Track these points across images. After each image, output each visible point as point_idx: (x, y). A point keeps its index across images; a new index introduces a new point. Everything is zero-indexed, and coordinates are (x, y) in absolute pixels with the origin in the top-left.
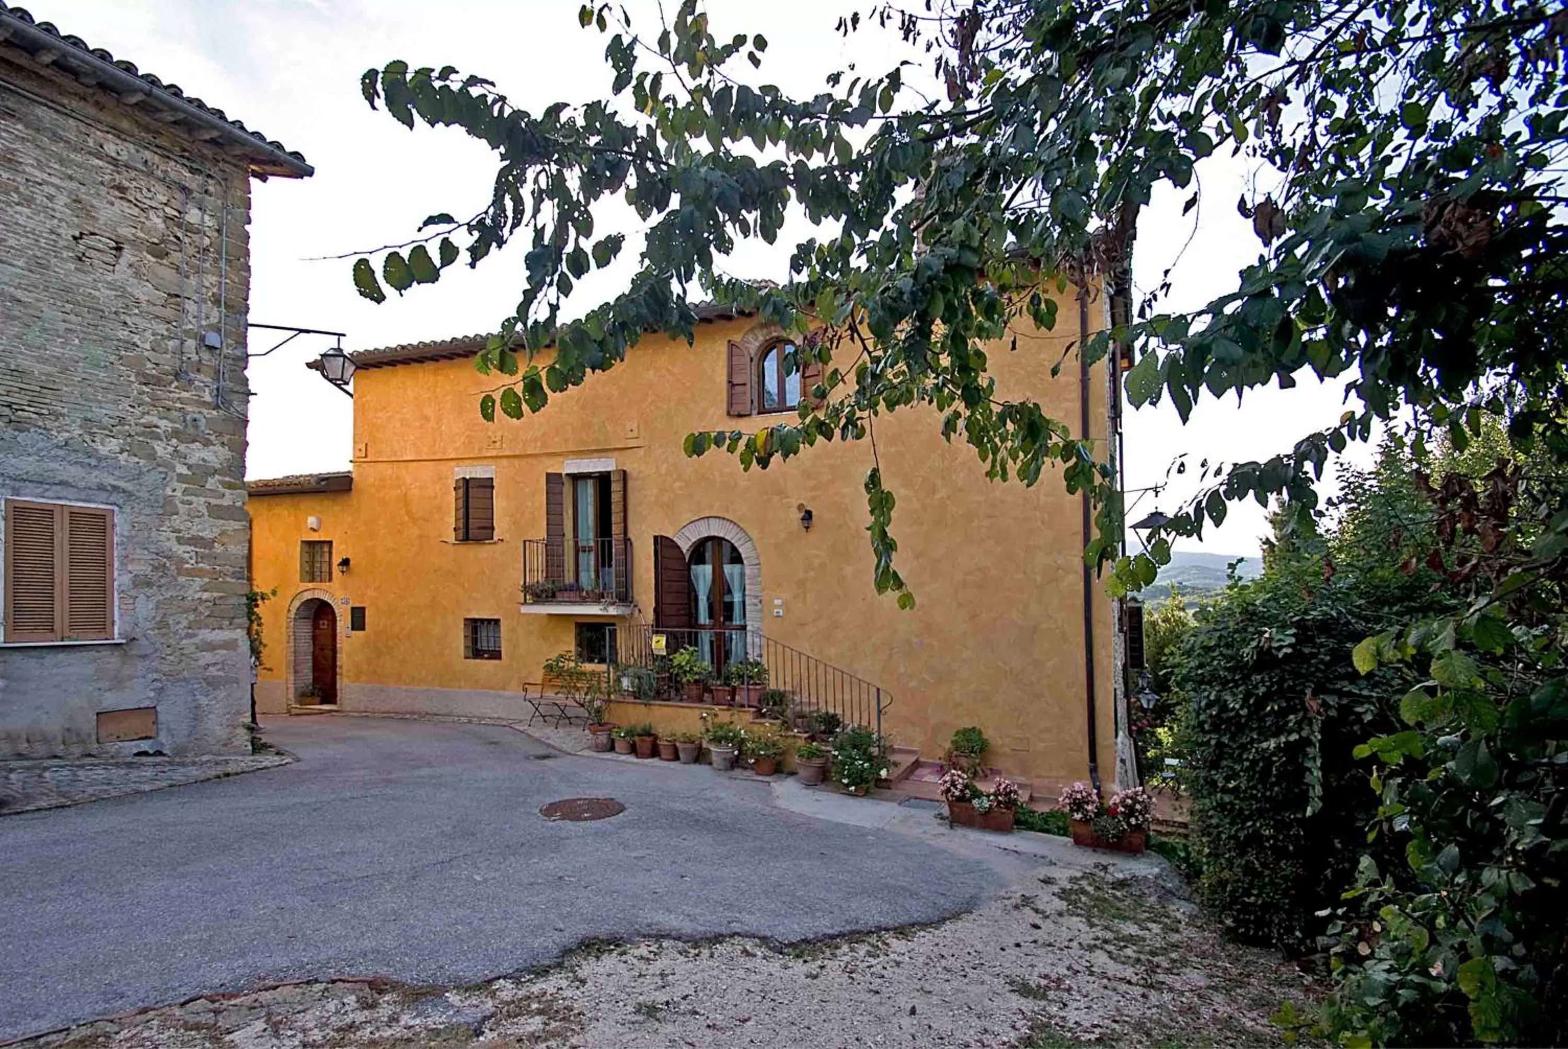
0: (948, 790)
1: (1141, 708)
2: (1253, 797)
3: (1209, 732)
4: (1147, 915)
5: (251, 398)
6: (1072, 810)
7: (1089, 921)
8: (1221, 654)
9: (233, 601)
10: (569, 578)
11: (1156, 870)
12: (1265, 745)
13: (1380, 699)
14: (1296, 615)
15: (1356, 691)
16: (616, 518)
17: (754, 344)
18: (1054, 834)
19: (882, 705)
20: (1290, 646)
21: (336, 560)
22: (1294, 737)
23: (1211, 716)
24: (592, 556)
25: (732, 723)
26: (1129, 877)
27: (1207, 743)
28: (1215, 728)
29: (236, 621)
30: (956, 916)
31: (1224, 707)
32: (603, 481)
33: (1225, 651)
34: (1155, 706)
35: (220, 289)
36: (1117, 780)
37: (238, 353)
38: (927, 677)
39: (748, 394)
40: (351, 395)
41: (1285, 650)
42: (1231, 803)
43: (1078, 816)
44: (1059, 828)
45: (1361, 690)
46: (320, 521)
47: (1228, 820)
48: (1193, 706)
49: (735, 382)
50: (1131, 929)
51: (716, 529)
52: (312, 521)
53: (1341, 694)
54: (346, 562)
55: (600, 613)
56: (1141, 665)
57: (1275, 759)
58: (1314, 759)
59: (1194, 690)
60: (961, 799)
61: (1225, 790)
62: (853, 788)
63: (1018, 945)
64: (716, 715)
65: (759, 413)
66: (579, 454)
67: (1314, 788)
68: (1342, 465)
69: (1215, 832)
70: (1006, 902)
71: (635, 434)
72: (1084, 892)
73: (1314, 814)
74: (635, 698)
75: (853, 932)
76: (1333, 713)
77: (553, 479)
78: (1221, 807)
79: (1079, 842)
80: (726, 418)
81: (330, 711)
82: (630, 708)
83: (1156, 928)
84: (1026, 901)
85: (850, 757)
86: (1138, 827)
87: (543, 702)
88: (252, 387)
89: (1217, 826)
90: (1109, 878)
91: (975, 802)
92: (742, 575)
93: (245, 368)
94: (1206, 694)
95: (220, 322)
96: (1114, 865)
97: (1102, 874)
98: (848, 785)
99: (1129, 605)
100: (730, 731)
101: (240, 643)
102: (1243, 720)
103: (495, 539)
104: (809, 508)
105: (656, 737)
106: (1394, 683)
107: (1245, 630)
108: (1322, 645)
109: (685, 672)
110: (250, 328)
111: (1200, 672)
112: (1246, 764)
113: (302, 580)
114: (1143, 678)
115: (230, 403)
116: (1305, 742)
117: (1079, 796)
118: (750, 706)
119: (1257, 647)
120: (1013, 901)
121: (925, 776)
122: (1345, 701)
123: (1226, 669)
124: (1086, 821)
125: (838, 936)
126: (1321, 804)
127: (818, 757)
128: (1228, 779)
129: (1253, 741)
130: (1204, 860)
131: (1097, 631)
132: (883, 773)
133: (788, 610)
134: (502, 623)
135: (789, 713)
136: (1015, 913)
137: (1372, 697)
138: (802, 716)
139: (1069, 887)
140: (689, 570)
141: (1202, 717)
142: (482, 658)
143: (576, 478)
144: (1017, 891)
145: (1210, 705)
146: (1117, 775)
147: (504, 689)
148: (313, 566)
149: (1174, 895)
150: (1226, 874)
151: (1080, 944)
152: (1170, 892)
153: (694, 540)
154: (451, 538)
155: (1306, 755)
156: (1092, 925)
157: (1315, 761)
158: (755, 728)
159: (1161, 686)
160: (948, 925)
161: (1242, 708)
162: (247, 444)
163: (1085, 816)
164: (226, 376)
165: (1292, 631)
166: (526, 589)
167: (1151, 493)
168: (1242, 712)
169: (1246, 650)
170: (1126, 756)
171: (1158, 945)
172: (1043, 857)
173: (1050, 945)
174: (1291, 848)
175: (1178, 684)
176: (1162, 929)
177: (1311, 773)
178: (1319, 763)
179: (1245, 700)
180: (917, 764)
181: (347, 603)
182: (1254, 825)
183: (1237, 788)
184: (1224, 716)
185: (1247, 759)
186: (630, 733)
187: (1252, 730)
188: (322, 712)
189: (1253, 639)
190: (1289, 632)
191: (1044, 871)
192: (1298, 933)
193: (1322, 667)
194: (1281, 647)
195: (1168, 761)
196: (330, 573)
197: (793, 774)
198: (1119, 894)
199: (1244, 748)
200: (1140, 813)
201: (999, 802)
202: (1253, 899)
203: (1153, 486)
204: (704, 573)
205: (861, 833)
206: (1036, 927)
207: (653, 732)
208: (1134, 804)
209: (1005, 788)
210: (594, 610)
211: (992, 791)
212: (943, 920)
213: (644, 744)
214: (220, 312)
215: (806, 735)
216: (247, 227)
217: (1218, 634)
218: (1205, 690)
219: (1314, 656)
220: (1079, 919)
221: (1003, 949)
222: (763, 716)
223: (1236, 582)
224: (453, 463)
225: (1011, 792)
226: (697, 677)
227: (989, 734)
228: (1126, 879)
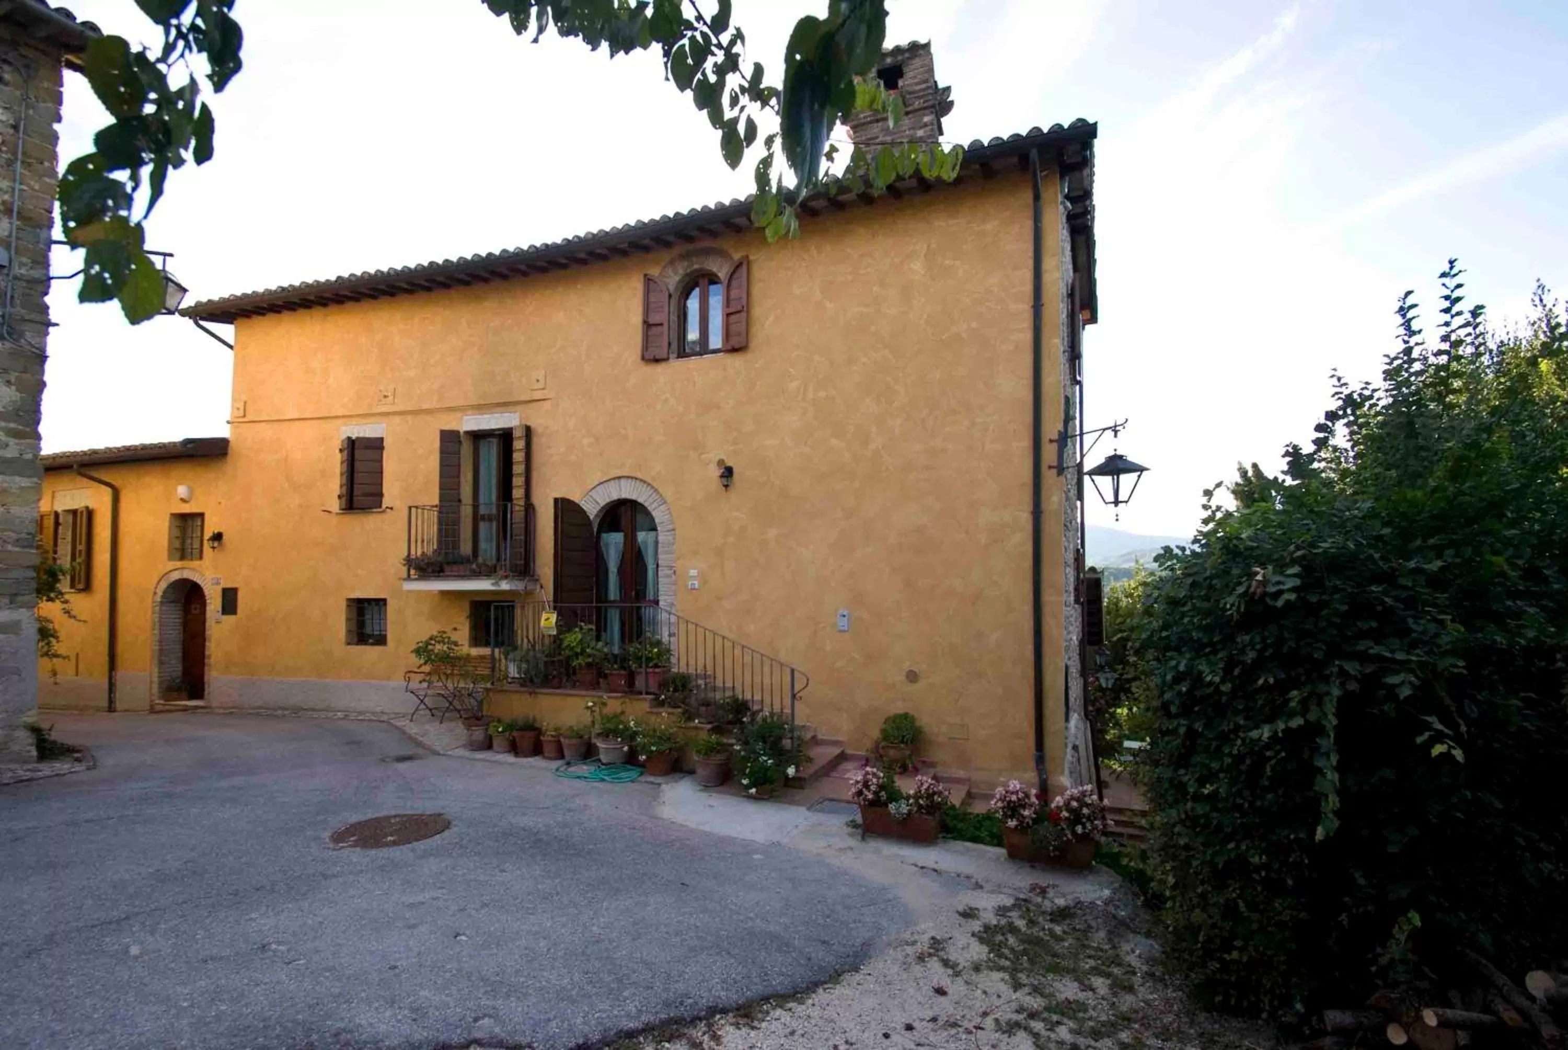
0: (860, 793)
1: (1100, 689)
2: (1238, 808)
3: (1176, 716)
4: (1092, 963)
5: (51, 329)
6: (1005, 815)
7: (1013, 977)
8: (1194, 608)
9: (17, 574)
10: (466, 548)
11: (1107, 893)
12: (1254, 734)
13: (1422, 665)
14: (1298, 548)
15: (1388, 655)
16: (518, 481)
17: (673, 279)
18: (985, 844)
19: (797, 688)
20: (1293, 590)
21: (208, 534)
22: (1296, 722)
23: (1180, 693)
24: (494, 524)
25: (623, 713)
26: (1072, 904)
27: (1173, 732)
28: (1186, 711)
29: (19, 598)
30: (834, 977)
31: (1198, 680)
32: (506, 436)
33: (1198, 604)
34: (1114, 685)
35: (13, 196)
36: (1067, 772)
37: (37, 273)
38: (857, 656)
39: (664, 336)
40: (231, 347)
41: (1286, 596)
42: (1206, 816)
43: (1012, 823)
44: (992, 836)
45: (1393, 652)
46: (191, 491)
47: (1200, 839)
48: (1155, 681)
49: (651, 321)
50: (1068, 990)
51: (627, 491)
52: (182, 491)
53: (1363, 658)
54: (218, 537)
55: (493, 588)
56: (1099, 642)
57: (1268, 754)
58: (1327, 755)
59: (1157, 659)
60: (876, 803)
61: (1197, 798)
62: (753, 790)
63: (909, 1028)
64: (604, 704)
65: (678, 357)
66: (480, 408)
67: (1327, 796)
68: (1339, 379)
69: (1183, 855)
70: (909, 950)
71: (541, 385)
72: (1013, 929)
73: (1327, 837)
74: (522, 686)
75: (670, 1022)
76: (1352, 686)
77: (449, 439)
78: (1191, 821)
79: (1015, 855)
80: (642, 363)
81: (196, 707)
82: (515, 697)
83: (1100, 984)
84: (937, 945)
85: (754, 752)
86: (1085, 837)
87: (430, 692)
88: (53, 316)
89: (1187, 847)
90: (1047, 905)
91: (892, 807)
92: (657, 542)
93: (46, 294)
94: (1173, 663)
95: (10, 236)
96: (1054, 886)
97: (1039, 900)
98: (747, 787)
99: (1087, 576)
100: (621, 722)
101: (24, 626)
102: (1224, 699)
103: (384, 506)
104: (729, 464)
105: (538, 731)
106: (1439, 641)
107: (1227, 572)
108: (1336, 589)
109: (577, 655)
110: (54, 247)
111: (1164, 634)
112: (1228, 760)
113: (171, 558)
114: (1100, 655)
115: (21, 335)
116: (1314, 730)
117: (1014, 798)
118: (647, 693)
119: (1246, 592)
120: (919, 948)
121: (849, 771)
122: (1369, 669)
123: (1200, 628)
124: (1022, 828)
125: (643, 1031)
126: (1337, 823)
127: (718, 752)
128: (1202, 782)
129: (1238, 728)
130: (1168, 893)
131: (1048, 597)
132: (791, 771)
133: (704, 582)
134: (389, 602)
135: (693, 701)
136: (917, 969)
137: (1410, 661)
138: (707, 704)
139: (994, 922)
140: (598, 537)
141: (1167, 696)
142: (366, 644)
143: (478, 437)
144: (928, 929)
145: (1177, 680)
146: (1067, 766)
147: (389, 679)
148: (183, 543)
149: (1128, 927)
150: (1198, 916)
151: (997, 1020)
152: (1122, 923)
153: (603, 503)
154: (335, 505)
155: (1315, 749)
156: (1017, 986)
157: (1328, 758)
158: (653, 718)
159: (1119, 658)
160: (821, 996)
161: (1223, 681)
162: (44, 384)
163: (1022, 822)
164: (18, 302)
165: (1295, 570)
166: (409, 562)
167: (1110, 433)
168: (1223, 688)
169: (1230, 600)
170: (1080, 743)
171: (1104, 1018)
172: (968, 877)
173: (955, 1025)
174: (1290, 882)
175: (1137, 653)
176: (1111, 987)
177: (1324, 775)
178: (1334, 759)
179: (1228, 670)
180: (842, 757)
181: (218, 583)
182: (1238, 847)
183: (1214, 796)
184: (1198, 694)
185: (1230, 754)
186: (510, 727)
187: (1237, 712)
188: (185, 709)
189: (1240, 584)
190: (1290, 571)
191: (969, 899)
192: (1299, 1006)
193: (1338, 620)
194: (1280, 592)
195: (1127, 744)
196: (201, 551)
197: (691, 772)
198: (1058, 929)
199: (1225, 738)
200: (1089, 819)
201: (920, 807)
202: (1235, 955)
203: (1112, 424)
204: (614, 542)
205: (748, 848)
206: (941, 992)
207: (537, 725)
208: (1081, 808)
209: (927, 789)
210: (483, 585)
211: (912, 792)
212: (813, 987)
213: (526, 741)
214: (11, 223)
215: (709, 726)
216: (56, 126)
217: (1190, 580)
218: (1172, 658)
219: (1323, 605)
220: (1000, 975)
221: (886, 1036)
222: (662, 704)
223: (1214, 513)
224: (339, 422)
225: (934, 793)
226: (590, 660)
227: (925, 721)
228: (1067, 908)
